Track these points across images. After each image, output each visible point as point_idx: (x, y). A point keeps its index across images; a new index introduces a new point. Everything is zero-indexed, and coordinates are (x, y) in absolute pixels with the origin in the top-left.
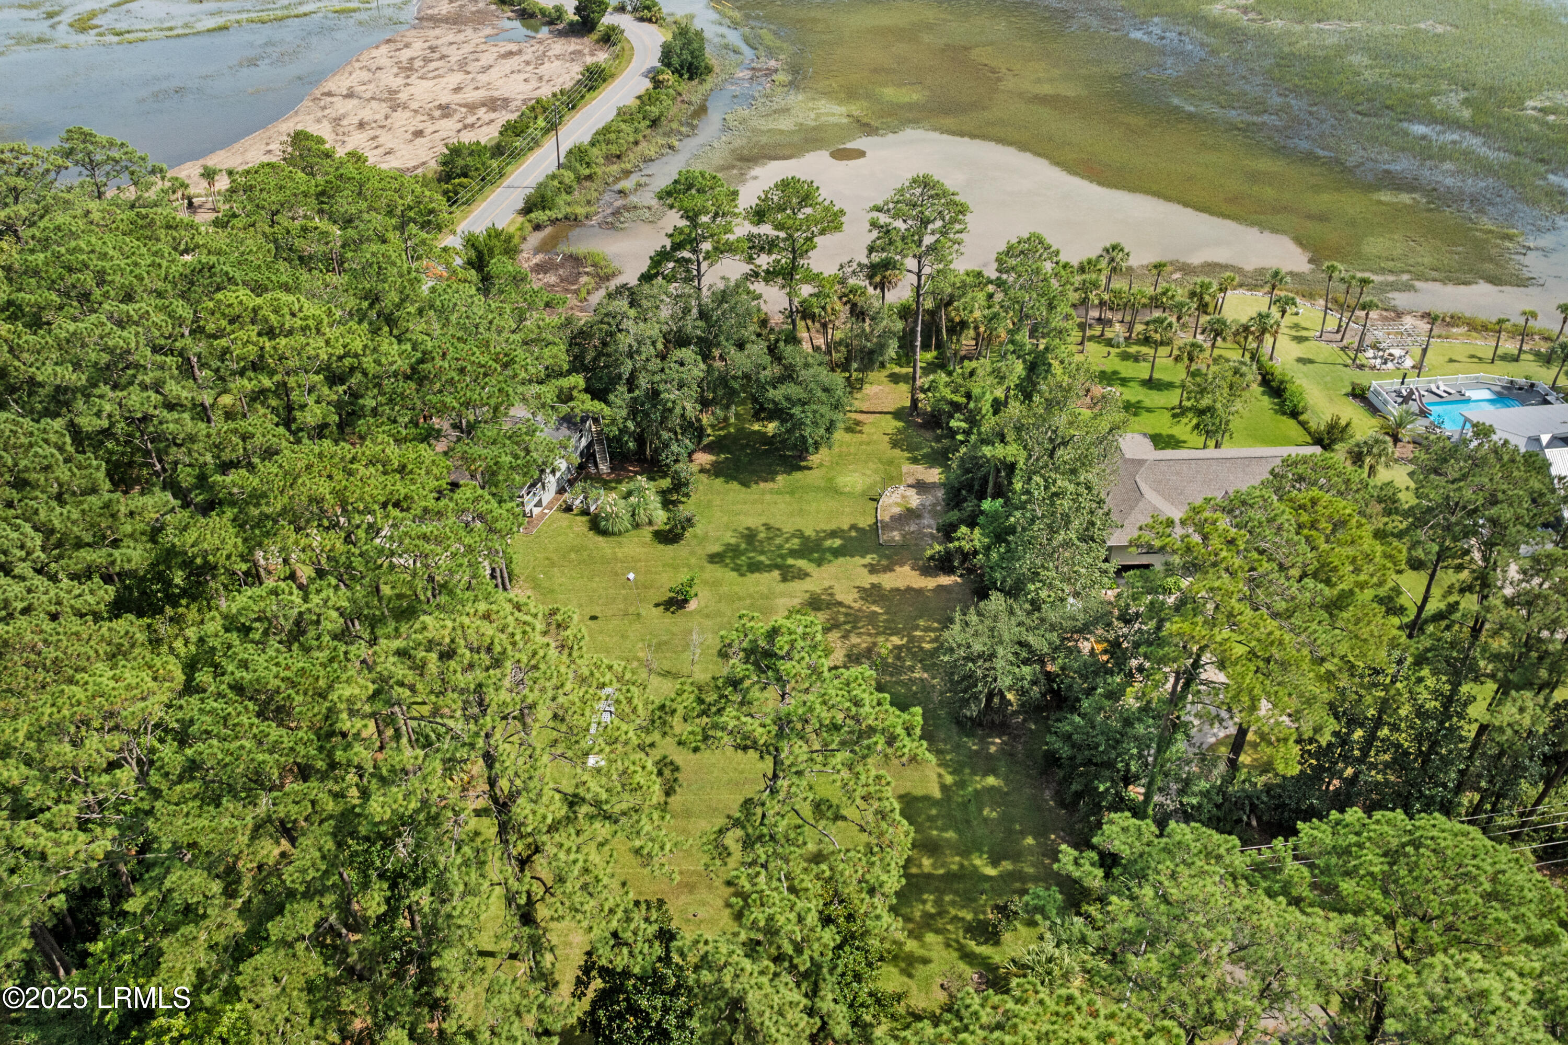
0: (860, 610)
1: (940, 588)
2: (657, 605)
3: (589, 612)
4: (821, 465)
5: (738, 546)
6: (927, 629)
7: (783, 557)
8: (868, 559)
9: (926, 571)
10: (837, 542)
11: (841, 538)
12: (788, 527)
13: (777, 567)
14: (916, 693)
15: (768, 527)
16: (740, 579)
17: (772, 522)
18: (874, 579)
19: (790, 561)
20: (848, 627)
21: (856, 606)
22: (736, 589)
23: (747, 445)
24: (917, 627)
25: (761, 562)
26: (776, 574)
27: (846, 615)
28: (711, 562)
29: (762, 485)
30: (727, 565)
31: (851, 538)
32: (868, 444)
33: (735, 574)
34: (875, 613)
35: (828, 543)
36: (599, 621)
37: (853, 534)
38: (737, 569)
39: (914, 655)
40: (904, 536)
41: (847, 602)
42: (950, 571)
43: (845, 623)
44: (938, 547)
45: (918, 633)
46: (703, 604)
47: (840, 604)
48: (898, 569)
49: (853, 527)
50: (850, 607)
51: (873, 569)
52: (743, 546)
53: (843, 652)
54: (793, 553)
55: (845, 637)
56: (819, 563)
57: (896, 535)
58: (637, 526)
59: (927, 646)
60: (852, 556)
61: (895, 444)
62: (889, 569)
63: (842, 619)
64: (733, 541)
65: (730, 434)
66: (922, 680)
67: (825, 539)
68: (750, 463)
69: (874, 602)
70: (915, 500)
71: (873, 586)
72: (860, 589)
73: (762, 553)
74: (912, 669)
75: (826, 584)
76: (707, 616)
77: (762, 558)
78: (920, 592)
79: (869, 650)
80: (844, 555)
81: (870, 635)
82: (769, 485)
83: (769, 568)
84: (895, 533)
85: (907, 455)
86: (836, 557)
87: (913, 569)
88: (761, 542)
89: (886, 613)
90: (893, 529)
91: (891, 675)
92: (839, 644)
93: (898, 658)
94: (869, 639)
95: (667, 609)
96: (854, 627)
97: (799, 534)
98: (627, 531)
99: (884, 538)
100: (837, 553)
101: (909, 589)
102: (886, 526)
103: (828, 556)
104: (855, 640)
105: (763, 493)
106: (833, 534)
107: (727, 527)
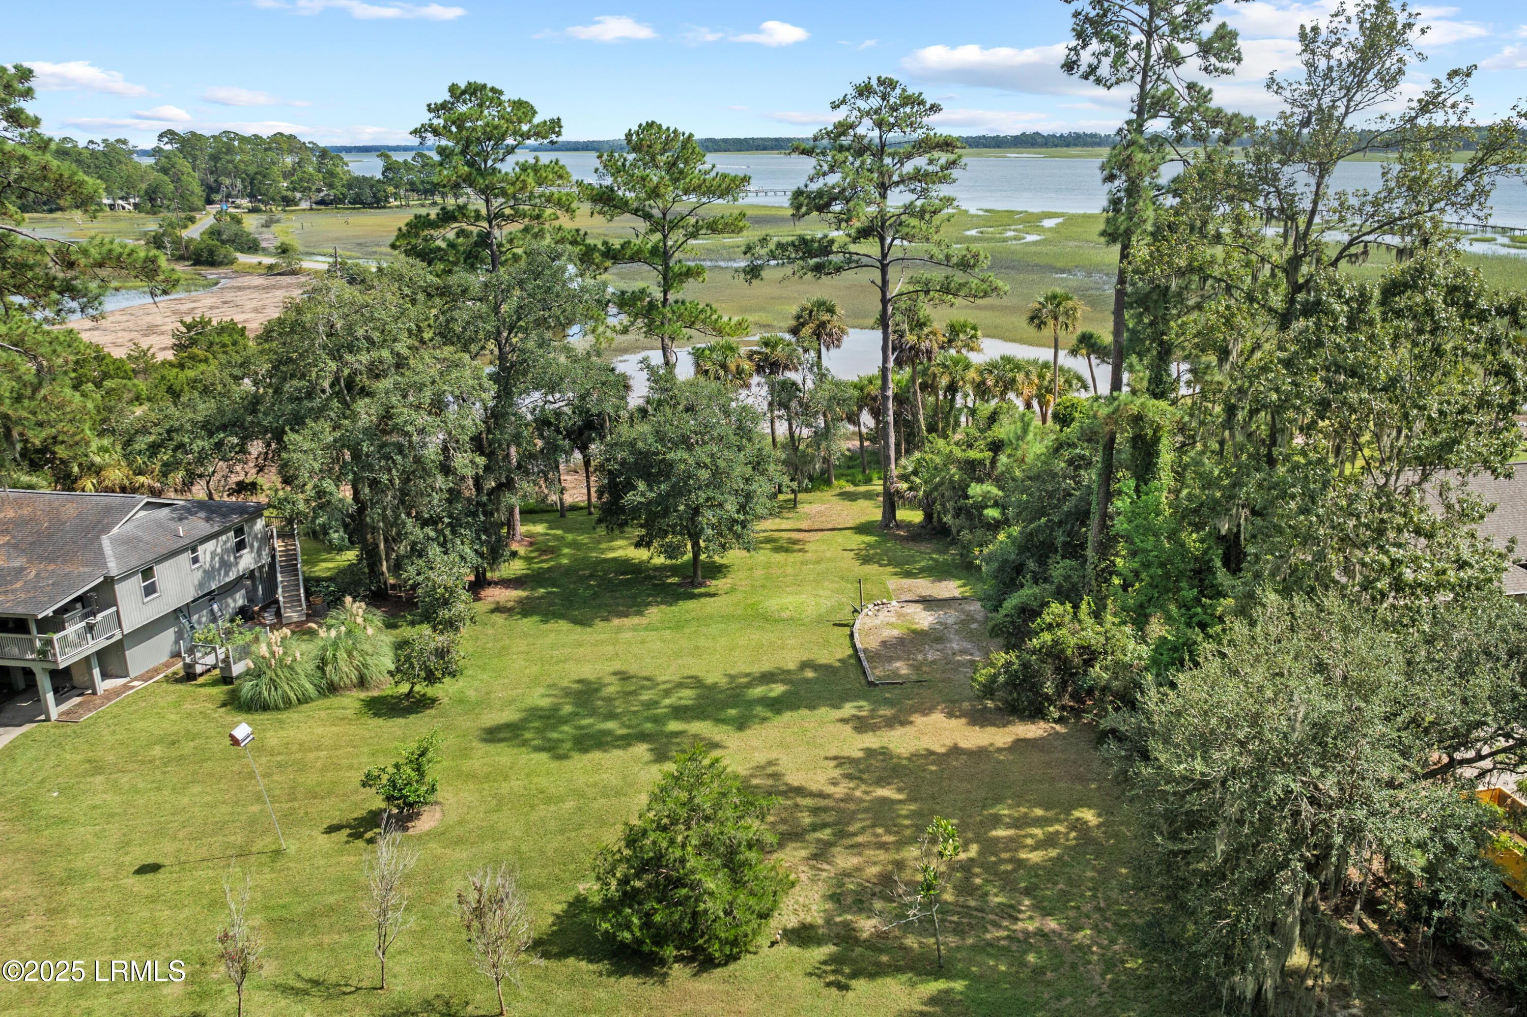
0: (847, 799)
1: (1020, 744)
2: (332, 829)
3: (140, 855)
4: (732, 590)
5: (555, 709)
6: (1019, 823)
7: (656, 720)
8: (849, 710)
9: (979, 718)
10: (778, 689)
11: (783, 682)
12: (669, 674)
13: (643, 737)
14: (1038, 971)
15: (624, 677)
16: (555, 764)
17: (633, 668)
18: (871, 741)
19: (673, 726)
20: (825, 834)
21: (839, 791)
22: (543, 782)
23: (591, 576)
24: (996, 821)
25: (609, 733)
26: (641, 750)
27: (815, 811)
28: (486, 741)
29: (616, 622)
30: (525, 743)
31: (807, 681)
32: (818, 562)
33: (544, 756)
34: (884, 800)
35: (758, 691)
36: (161, 875)
37: (810, 674)
38: (552, 749)
39: (1007, 883)
40: (917, 668)
41: (814, 787)
42: (1036, 713)
43: (815, 828)
44: (1001, 658)
45: (1000, 833)
46: (453, 818)
47: (799, 791)
48: (918, 719)
49: (804, 665)
50: (821, 795)
51: (862, 725)
52: (568, 709)
53: (821, 889)
54: (679, 712)
55: (821, 854)
56: (741, 725)
57: (902, 668)
58: (332, 689)
59: (1035, 857)
60: (811, 707)
61: (866, 560)
62: (900, 720)
63: (806, 819)
64: (545, 702)
65: (560, 566)
66: (1041, 933)
67: (749, 685)
68: (595, 596)
69: (881, 782)
70: (924, 619)
71: (870, 753)
72: (840, 761)
73: (611, 716)
74: (1010, 912)
75: (761, 758)
76: (460, 841)
77: (611, 725)
78: (980, 754)
79: (886, 880)
80: (795, 707)
81: (883, 846)
82: (635, 620)
83: (626, 741)
84: (898, 664)
85: (890, 569)
86: (779, 712)
87: (950, 715)
88: (609, 700)
89: (911, 799)
90: (891, 659)
91: (958, 930)
92: (804, 874)
93: (965, 888)
94: (882, 855)
95: (356, 836)
96: (841, 834)
97: (697, 682)
98: (304, 700)
99: (875, 673)
100: (777, 705)
101: (955, 751)
102: (875, 657)
103: (759, 710)
104: (844, 860)
105: (619, 630)
106: (767, 678)
107: (535, 681)
